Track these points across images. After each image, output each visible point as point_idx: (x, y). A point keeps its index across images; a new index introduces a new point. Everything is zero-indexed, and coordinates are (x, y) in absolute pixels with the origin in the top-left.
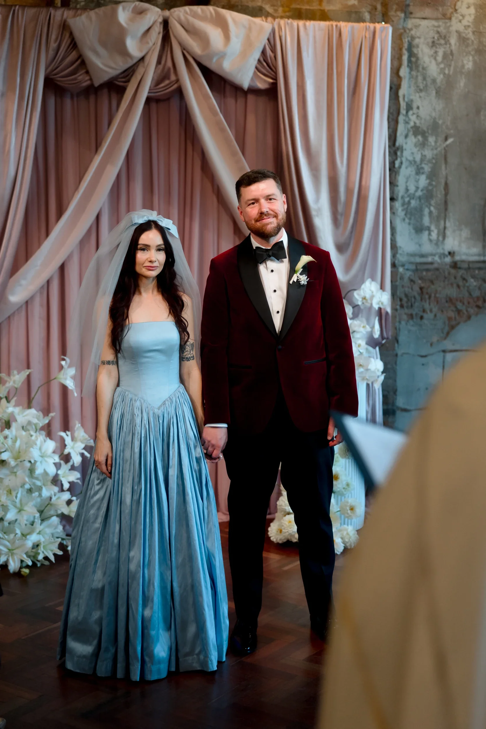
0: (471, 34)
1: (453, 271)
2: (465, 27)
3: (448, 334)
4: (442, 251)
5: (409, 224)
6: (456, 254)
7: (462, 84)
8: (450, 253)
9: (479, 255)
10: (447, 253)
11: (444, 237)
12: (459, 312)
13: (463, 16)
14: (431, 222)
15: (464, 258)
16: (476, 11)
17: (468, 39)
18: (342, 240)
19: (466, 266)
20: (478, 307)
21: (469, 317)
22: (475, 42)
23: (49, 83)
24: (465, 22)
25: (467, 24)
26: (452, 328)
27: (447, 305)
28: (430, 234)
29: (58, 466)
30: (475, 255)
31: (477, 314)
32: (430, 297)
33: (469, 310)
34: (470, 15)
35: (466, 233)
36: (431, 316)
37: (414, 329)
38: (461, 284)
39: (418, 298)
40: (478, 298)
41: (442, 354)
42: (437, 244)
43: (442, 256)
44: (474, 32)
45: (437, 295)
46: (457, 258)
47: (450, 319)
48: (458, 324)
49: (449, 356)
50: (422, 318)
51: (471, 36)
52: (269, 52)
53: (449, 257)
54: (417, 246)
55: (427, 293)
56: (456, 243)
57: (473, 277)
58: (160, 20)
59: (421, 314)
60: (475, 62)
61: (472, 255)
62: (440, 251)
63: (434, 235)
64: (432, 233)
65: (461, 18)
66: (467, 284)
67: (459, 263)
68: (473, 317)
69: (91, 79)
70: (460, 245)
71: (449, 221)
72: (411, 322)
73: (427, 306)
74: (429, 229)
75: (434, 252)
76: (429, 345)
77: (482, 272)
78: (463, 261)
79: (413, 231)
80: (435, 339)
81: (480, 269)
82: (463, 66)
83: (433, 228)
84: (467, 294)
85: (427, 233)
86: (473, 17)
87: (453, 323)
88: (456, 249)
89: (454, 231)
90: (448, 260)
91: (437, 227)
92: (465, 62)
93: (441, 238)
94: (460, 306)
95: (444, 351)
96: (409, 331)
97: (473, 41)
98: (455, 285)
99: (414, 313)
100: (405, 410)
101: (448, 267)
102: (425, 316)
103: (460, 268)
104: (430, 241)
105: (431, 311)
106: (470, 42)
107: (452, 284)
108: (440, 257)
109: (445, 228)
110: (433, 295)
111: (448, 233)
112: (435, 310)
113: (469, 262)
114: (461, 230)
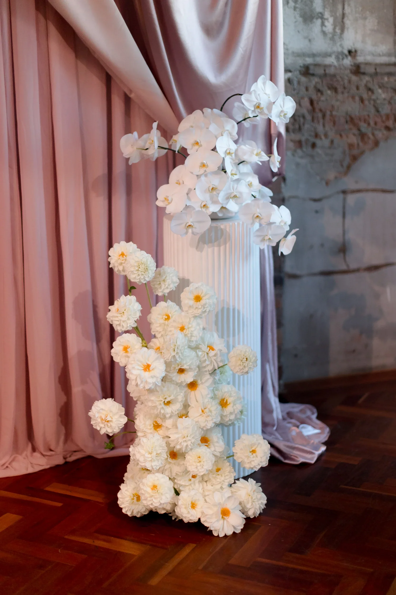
1: (354, 78)
3: (349, 167)
4: (340, 49)
5: (295, 9)
6: (359, 53)
8: (350, 52)
9: (389, 55)
10: (346, 52)
11: (343, 30)
12: (363, 136)
14: (324, 7)
15: (369, 58)
19: (371, 70)
20: (388, 128)
21: (376, 144)
26: (355, 158)
27: (347, 127)
28: (323, 24)
30: (384, 55)
31: (386, 139)
32: (324, 116)
33: (376, 132)
35: (371, 23)
36: (326, 142)
37: (303, 161)
38: (365, 96)
39: (309, 117)
40: (388, 117)
41: (341, 196)
42: (332, 39)
43: (340, 56)
45: (334, 113)
46: (360, 59)
47: (351, 146)
48: (362, 153)
49: (351, 199)
50: (314, 145)
53: (349, 58)
54: (307, 42)
55: (321, 110)
56: (359, 37)
57: (382, 86)
59: (312, 140)
61: (380, 55)
62: (337, 48)
63: (329, 26)
64: (326, 23)
66: (374, 97)
67: (362, 66)
68: (382, 144)
70: (363, 41)
71: (349, 5)
72: (299, 151)
73: (320, 129)
74: (321, 16)
75: (329, 50)
76: (324, 183)
77: (392, 79)
78: (367, 64)
79: (300, 19)
80: (331, 175)
81: (390, 74)
83: (327, 15)
84: (373, 110)
85: (319, 22)
87: (355, 152)
88: (359, 46)
89: (356, 20)
90: (348, 62)
91: (333, 13)
93: (338, 31)
94: (363, 127)
95: (344, 192)
96: (298, 165)
98: (357, 98)
99: (303, 139)
100: (294, 276)
101: (348, 71)
102: (318, 142)
103: (364, 74)
104: (324, 33)
105: (326, 135)
107: (353, 97)
108: (337, 58)
109: (343, 15)
110: (328, 113)
111: (347, 22)
112: (331, 134)
113: (376, 65)
114: (365, 18)
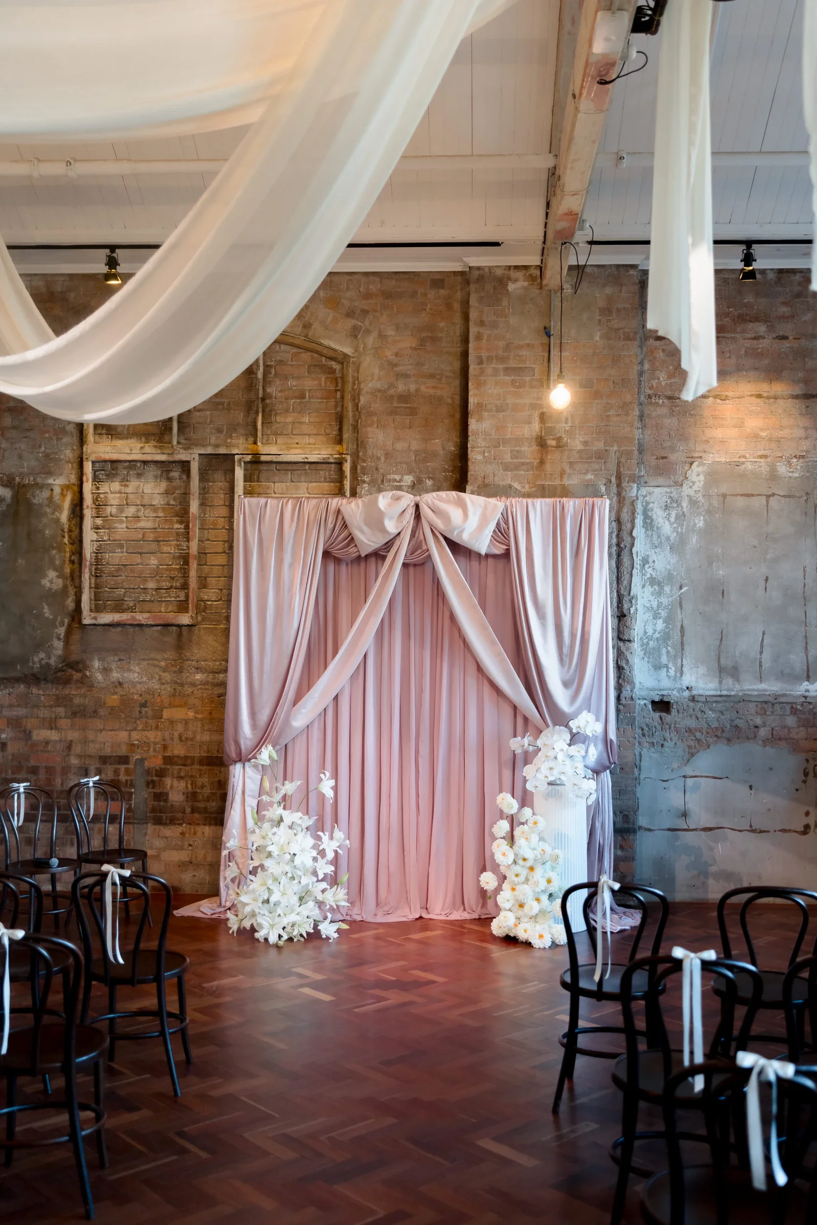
0: (701, 497)
1: (691, 704)
2: (695, 491)
3: (688, 761)
4: (680, 686)
5: (648, 662)
6: (694, 689)
7: (694, 541)
8: (687, 688)
9: (716, 690)
10: (685, 688)
11: (682, 674)
12: (699, 741)
13: (694, 483)
14: (668, 661)
15: (701, 692)
16: (705, 477)
17: (698, 502)
19: (703, 699)
20: (717, 736)
21: (708, 747)
22: (705, 504)
23: (326, 554)
24: (695, 488)
25: (698, 489)
26: (692, 755)
27: (686, 734)
28: (668, 671)
29: (315, 859)
30: (712, 690)
31: (716, 743)
32: (670, 728)
33: (708, 739)
34: (699, 481)
35: (702, 670)
36: (672, 744)
37: (654, 755)
38: (699, 715)
39: (659, 728)
40: (716, 728)
41: (683, 779)
42: (675, 680)
43: (681, 690)
44: (704, 496)
45: (677, 726)
46: (694, 692)
47: (689, 747)
48: (698, 752)
49: (690, 782)
50: (662, 745)
51: (701, 498)
52: (502, 524)
53: (687, 692)
54: (657, 682)
55: (667, 724)
56: (693, 679)
57: (711, 709)
58: (413, 504)
59: (662, 742)
60: (705, 520)
61: (709, 690)
62: (678, 686)
63: (672, 672)
64: (670, 670)
65: (691, 484)
66: (705, 716)
67: (696, 697)
68: (712, 746)
69: (358, 551)
70: (697, 681)
71: (686, 659)
72: (652, 749)
73: (667, 735)
74: (667, 666)
75: (672, 687)
76: (670, 770)
77: (719, 705)
78: (700, 695)
79: (652, 669)
80: (675, 765)
81: (716, 702)
82: (695, 525)
83: (670, 665)
84: (706, 725)
85: (665, 669)
86: (702, 483)
87: (693, 750)
88: (693, 684)
89: (691, 668)
90: (686, 694)
91: (675, 664)
92: (697, 521)
93: (678, 675)
94: (698, 735)
95: (684, 777)
96: (651, 757)
97: (703, 504)
98: (694, 717)
99: (655, 741)
100: (649, 830)
101: (687, 700)
102: (665, 743)
103: (698, 701)
104: (669, 677)
105: (671, 739)
106: (701, 504)
107: (691, 716)
108: (678, 691)
109: (682, 665)
110: (673, 725)
111: (685, 670)
112: (675, 739)
113: (707, 696)
114: (698, 667)
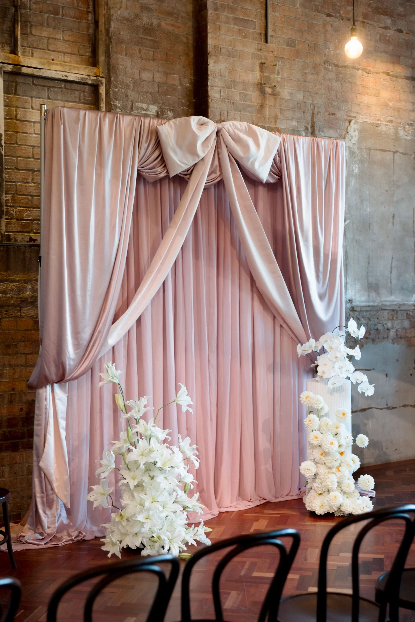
0: (356, 149)
1: (351, 313)
2: (353, 144)
6: (353, 301)
7: (353, 183)
8: (349, 300)
9: (366, 302)
10: (348, 300)
13: (352, 137)
15: (358, 303)
16: (359, 134)
17: (355, 152)
18: (322, 291)
19: (359, 309)
20: (367, 338)
21: (362, 346)
22: (359, 155)
24: (353, 141)
25: (354, 142)
30: (364, 302)
33: (362, 340)
34: (355, 136)
35: (358, 286)
40: (366, 332)
44: (358, 148)
46: (354, 304)
51: (356, 150)
52: (278, 158)
53: (349, 303)
56: (353, 293)
57: (363, 317)
58: (216, 130)
60: (359, 168)
61: (362, 302)
65: (350, 138)
66: (360, 322)
67: (355, 307)
68: (365, 346)
70: (355, 295)
71: (349, 278)
77: (368, 313)
78: (357, 306)
81: (367, 311)
82: (353, 171)
86: (357, 138)
88: (353, 298)
89: (352, 285)
92: (354, 168)
97: (358, 154)
101: (349, 310)
103: (356, 311)
106: (356, 154)
109: (346, 283)
111: (348, 286)
113: (361, 307)
114: (355, 284)
